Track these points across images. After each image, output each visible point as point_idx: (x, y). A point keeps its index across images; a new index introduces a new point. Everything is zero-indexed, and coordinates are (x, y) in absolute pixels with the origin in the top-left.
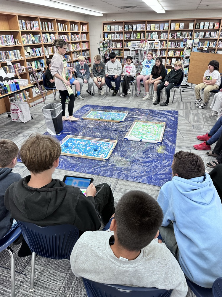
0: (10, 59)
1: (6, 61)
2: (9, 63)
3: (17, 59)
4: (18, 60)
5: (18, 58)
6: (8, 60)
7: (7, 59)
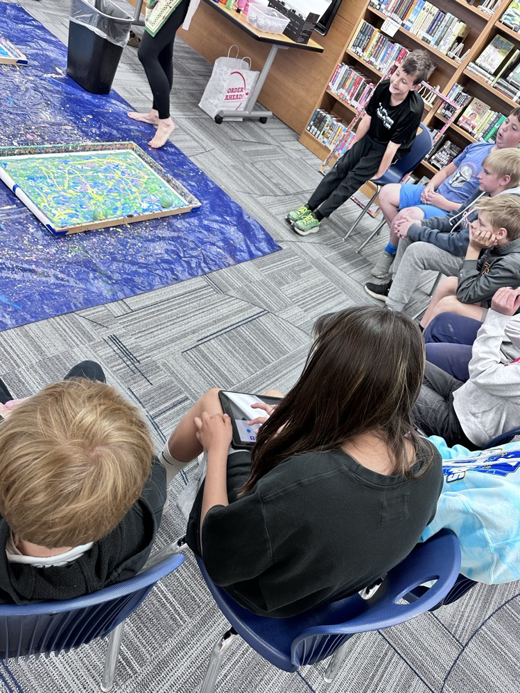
0: (405, 22)
1: (389, 14)
2: (390, 28)
3: (433, 43)
4: (432, 47)
5: (437, 43)
6: (396, 17)
7: (396, 12)
